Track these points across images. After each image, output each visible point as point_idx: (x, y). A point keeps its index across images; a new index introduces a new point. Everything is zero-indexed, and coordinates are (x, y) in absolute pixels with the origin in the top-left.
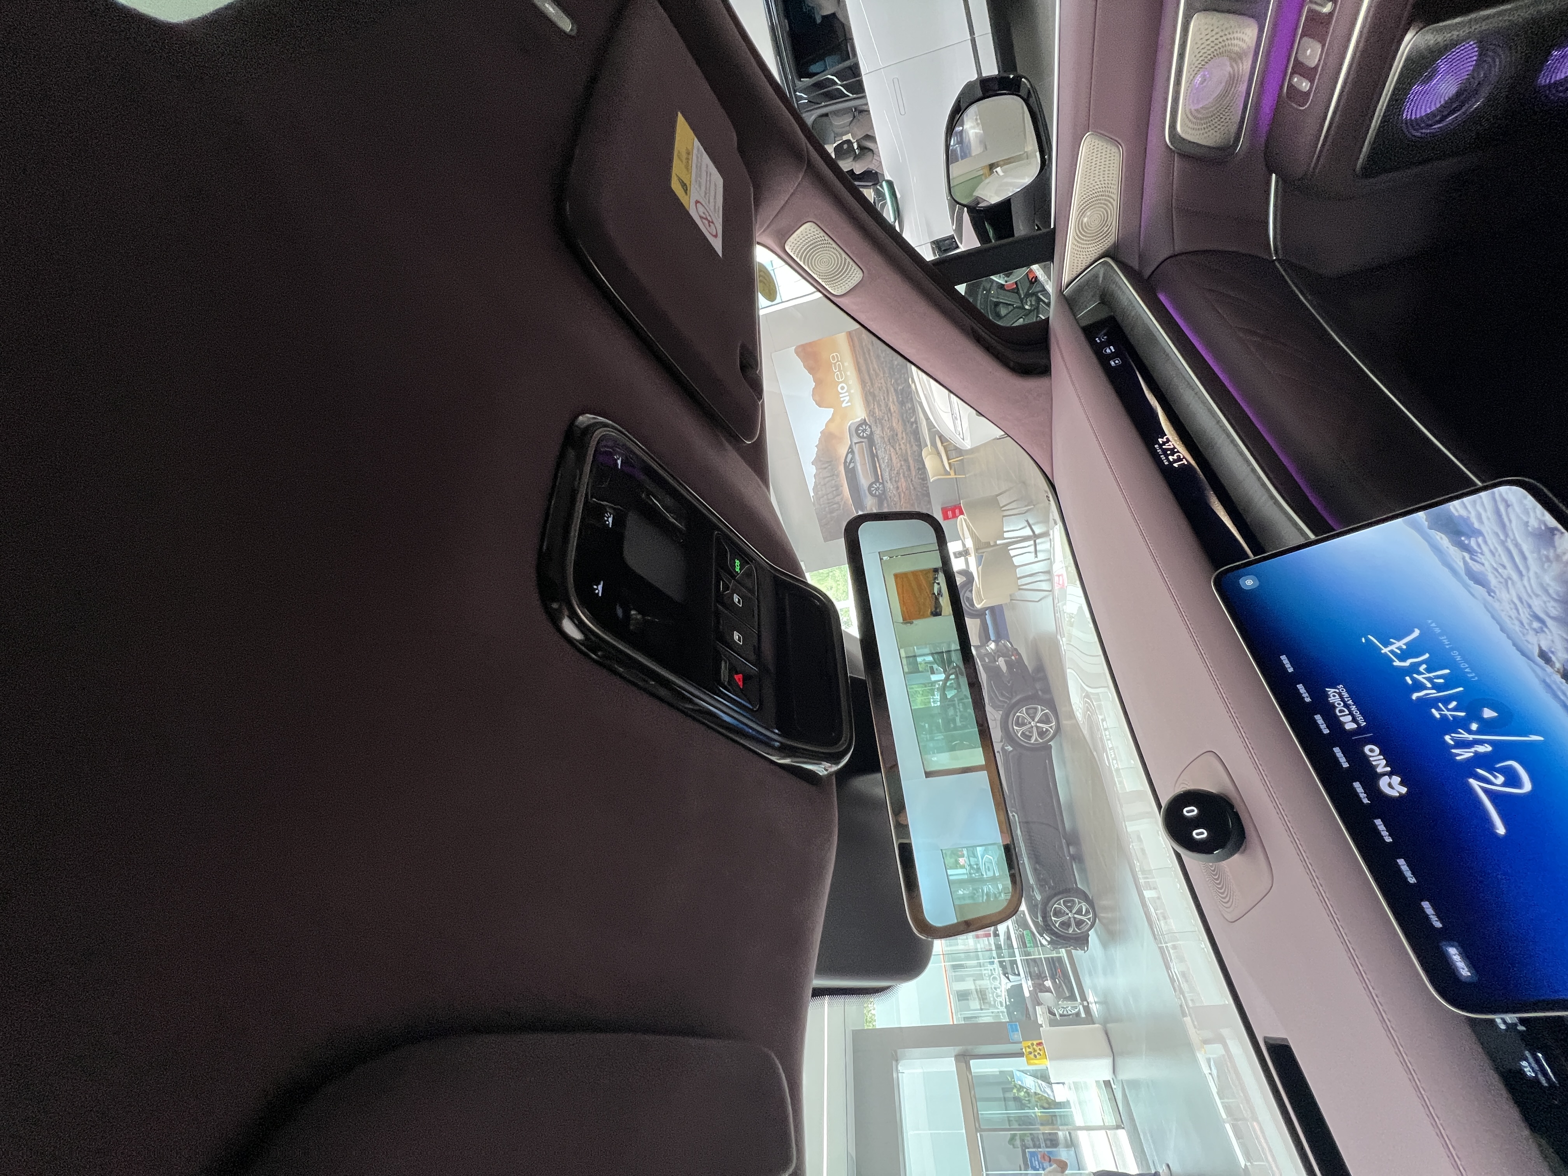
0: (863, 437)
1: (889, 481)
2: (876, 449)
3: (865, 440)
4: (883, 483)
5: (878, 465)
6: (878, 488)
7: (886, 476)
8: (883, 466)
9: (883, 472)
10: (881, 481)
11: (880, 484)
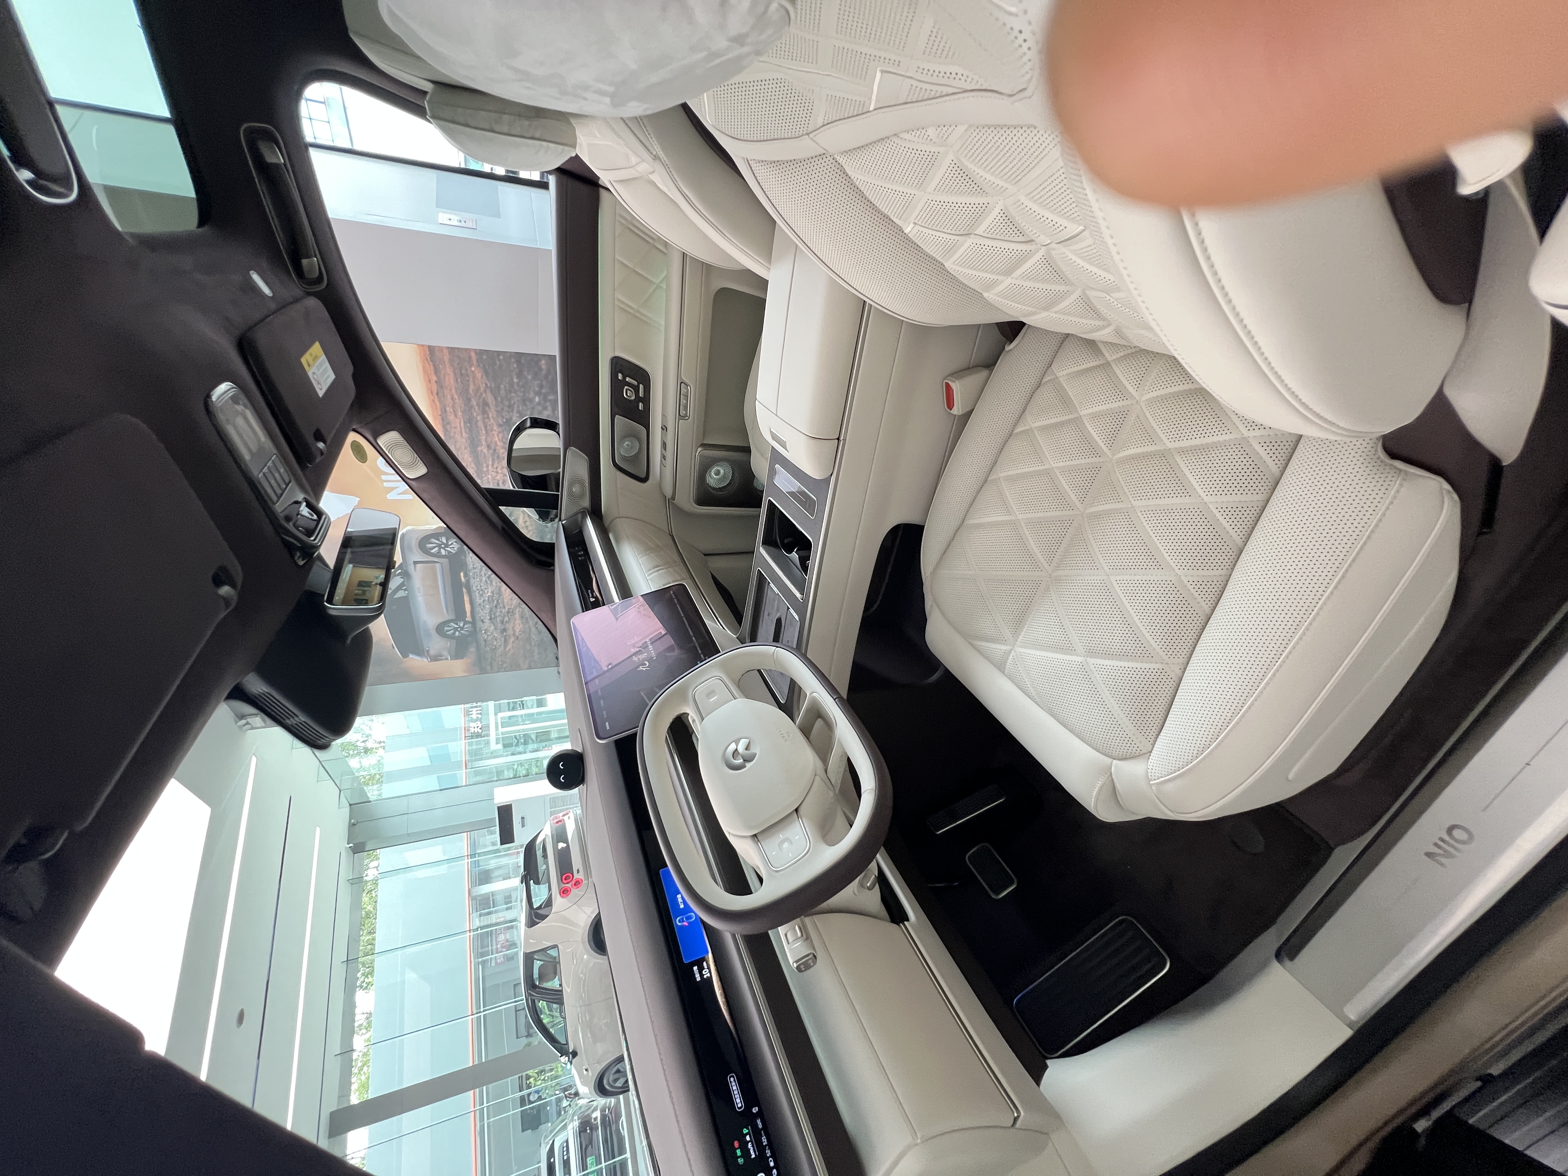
0: (438, 555)
1: (487, 621)
2: (466, 575)
3: (446, 561)
4: (473, 623)
5: (466, 599)
6: (462, 628)
7: (483, 614)
8: (478, 600)
9: (478, 609)
10: (469, 618)
11: (466, 623)
